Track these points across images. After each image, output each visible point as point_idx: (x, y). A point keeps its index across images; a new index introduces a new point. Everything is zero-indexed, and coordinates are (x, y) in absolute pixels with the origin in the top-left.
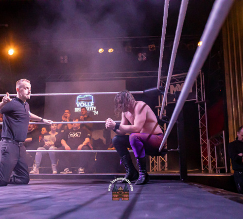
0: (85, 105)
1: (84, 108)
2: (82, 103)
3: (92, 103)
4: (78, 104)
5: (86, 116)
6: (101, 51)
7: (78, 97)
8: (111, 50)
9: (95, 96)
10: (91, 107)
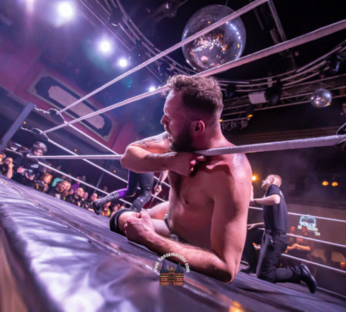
0: (307, 224)
1: (304, 227)
2: (305, 223)
3: (314, 225)
4: (301, 223)
5: (306, 234)
6: (325, 183)
7: (302, 218)
8: (334, 184)
9: (317, 219)
10: (312, 227)
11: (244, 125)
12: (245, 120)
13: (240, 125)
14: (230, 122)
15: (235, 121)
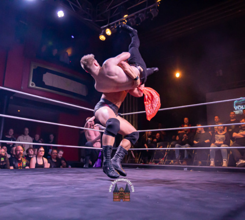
0: (242, 108)
2: (239, 106)
4: (236, 108)
11: (155, 14)
12: (154, 7)
13: (150, 15)
14: (137, 14)
15: (143, 12)
